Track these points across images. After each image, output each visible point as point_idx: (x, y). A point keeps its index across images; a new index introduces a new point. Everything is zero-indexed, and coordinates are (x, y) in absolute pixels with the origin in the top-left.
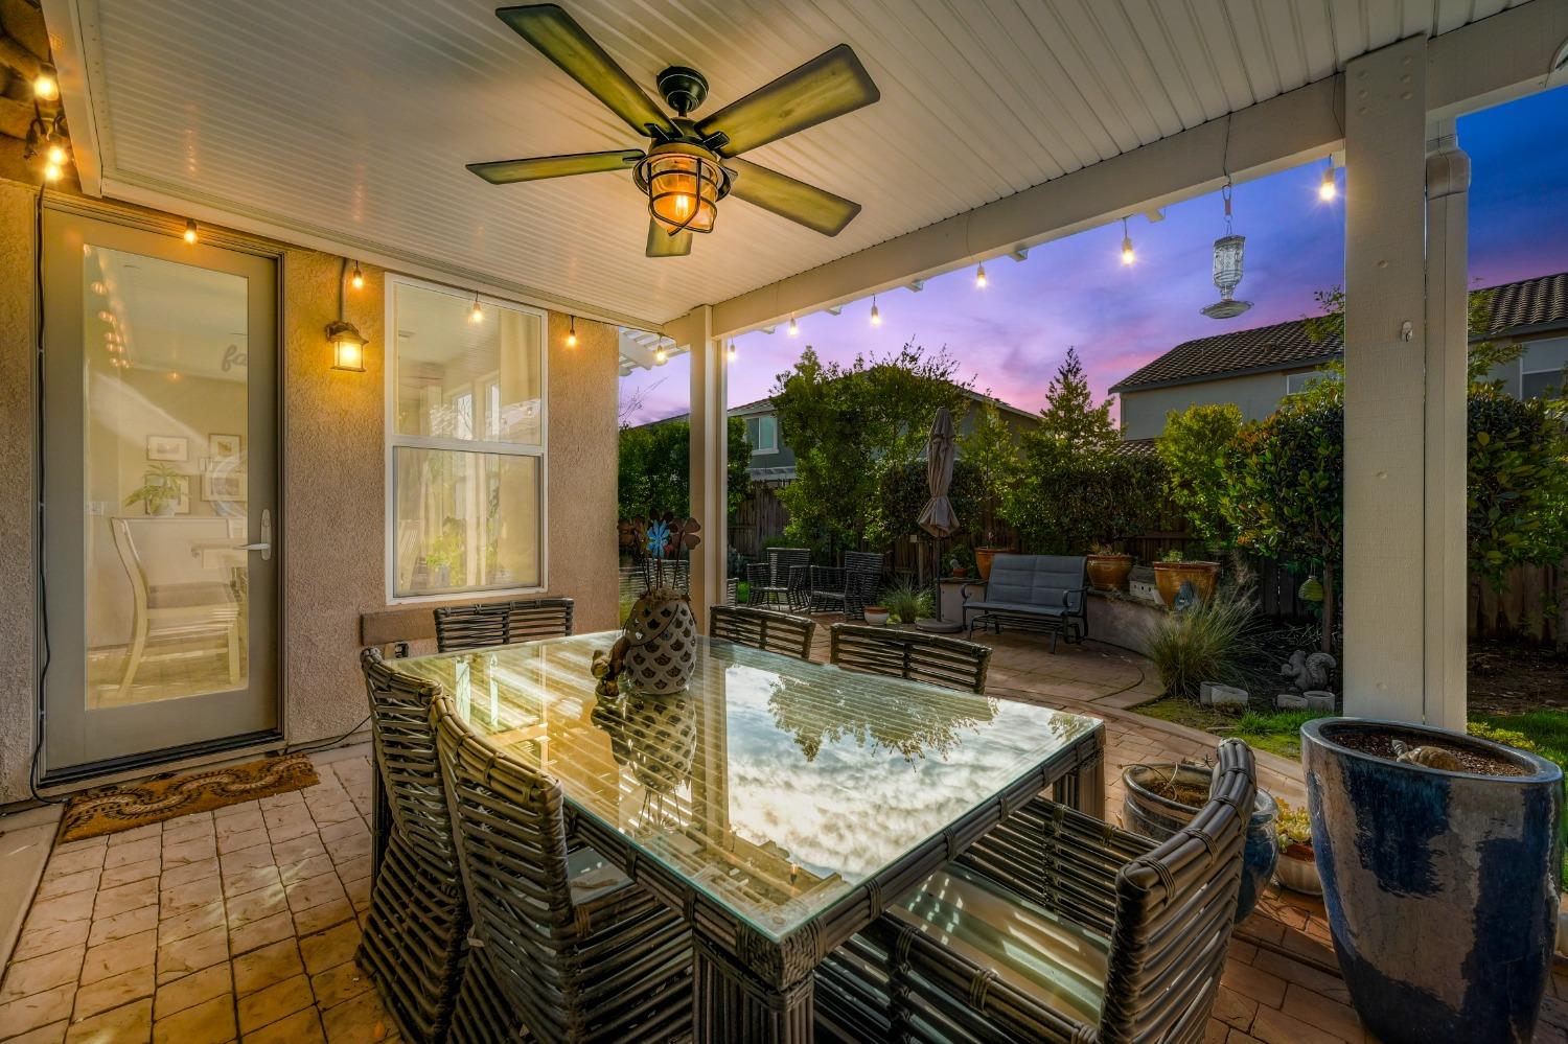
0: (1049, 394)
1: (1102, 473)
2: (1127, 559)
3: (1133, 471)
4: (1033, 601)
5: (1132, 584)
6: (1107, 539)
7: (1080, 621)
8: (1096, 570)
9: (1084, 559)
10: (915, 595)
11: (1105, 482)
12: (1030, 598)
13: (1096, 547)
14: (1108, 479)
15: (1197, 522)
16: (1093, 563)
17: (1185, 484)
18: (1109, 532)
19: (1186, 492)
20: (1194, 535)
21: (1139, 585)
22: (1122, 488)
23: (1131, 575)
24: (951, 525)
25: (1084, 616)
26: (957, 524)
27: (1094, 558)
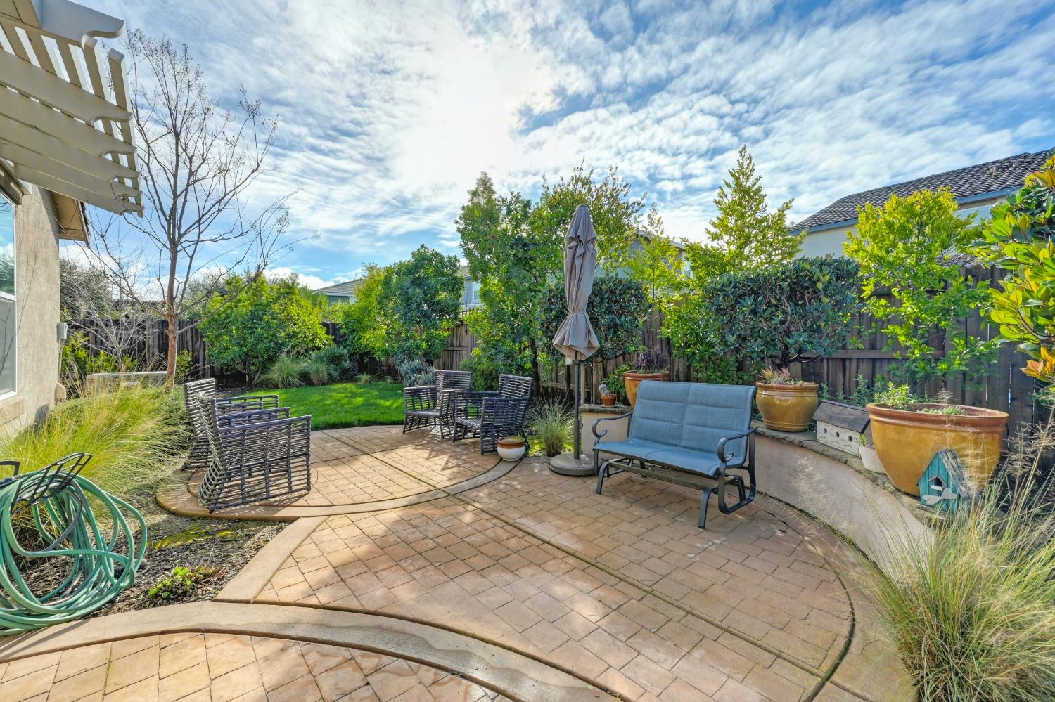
0: (717, 199)
1: (777, 279)
2: (812, 389)
3: (818, 274)
4: (683, 443)
5: (820, 426)
6: (782, 362)
7: (745, 476)
8: (769, 405)
9: (752, 388)
10: (563, 422)
11: (781, 288)
12: (680, 438)
13: (768, 373)
14: (785, 285)
15: (902, 339)
16: (763, 394)
17: (883, 293)
18: (785, 353)
19: (883, 302)
20: (897, 355)
21: (833, 430)
22: (802, 297)
23: (818, 414)
24: (590, 347)
25: (751, 469)
26: (597, 345)
27: (767, 388)
